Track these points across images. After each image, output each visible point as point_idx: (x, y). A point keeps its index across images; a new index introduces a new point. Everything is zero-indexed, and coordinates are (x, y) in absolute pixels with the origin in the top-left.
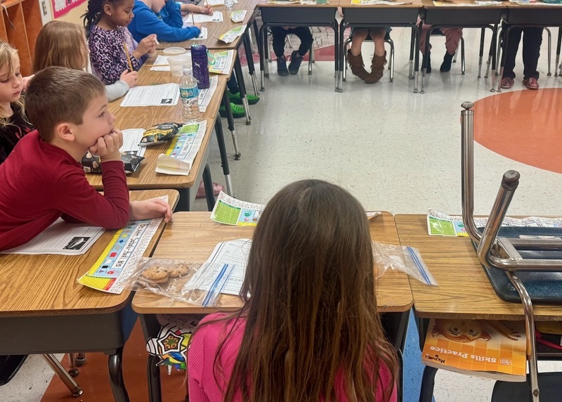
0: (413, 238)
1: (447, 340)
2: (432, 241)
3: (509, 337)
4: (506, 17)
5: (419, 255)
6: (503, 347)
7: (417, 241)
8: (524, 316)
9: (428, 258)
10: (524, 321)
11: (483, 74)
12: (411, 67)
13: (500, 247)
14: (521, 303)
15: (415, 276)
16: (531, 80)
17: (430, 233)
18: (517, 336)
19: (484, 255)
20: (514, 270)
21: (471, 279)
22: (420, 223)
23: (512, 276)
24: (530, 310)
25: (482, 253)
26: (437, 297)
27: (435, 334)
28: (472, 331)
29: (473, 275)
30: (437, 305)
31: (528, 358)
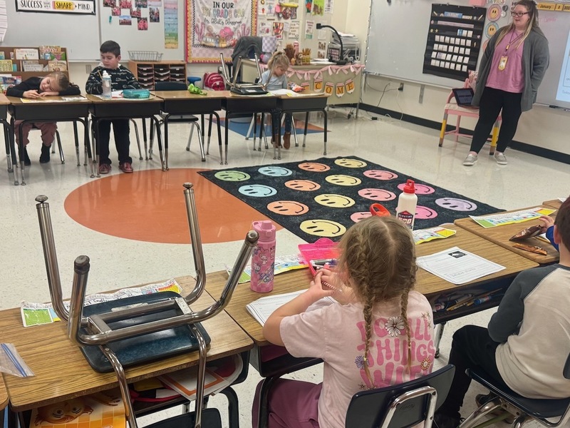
0: (7, 334)
1: (51, 424)
2: (27, 332)
3: (110, 405)
4: (93, 111)
5: (14, 351)
6: (105, 415)
7: (12, 335)
8: (118, 382)
9: (24, 351)
10: (119, 387)
11: (82, 163)
12: (9, 161)
13: (91, 324)
14: (114, 371)
15: (9, 372)
16: (125, 165)
17: (25, 325)
18: (117, 402)
19: (74, 336)
20: (105, 343)
21: (68, 361)
22: (14, 318)
23: (104, 348)
24: (122, 376)
25: (72, 335)
26: (34, 387)
27: (39, 423)
28: (75, 409)
29: (69, 356)
30: (35, 395)
31: (127, 419)
